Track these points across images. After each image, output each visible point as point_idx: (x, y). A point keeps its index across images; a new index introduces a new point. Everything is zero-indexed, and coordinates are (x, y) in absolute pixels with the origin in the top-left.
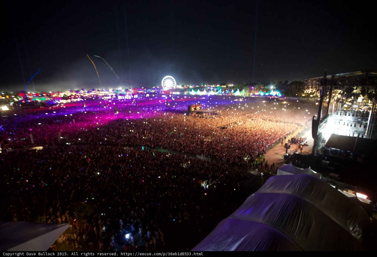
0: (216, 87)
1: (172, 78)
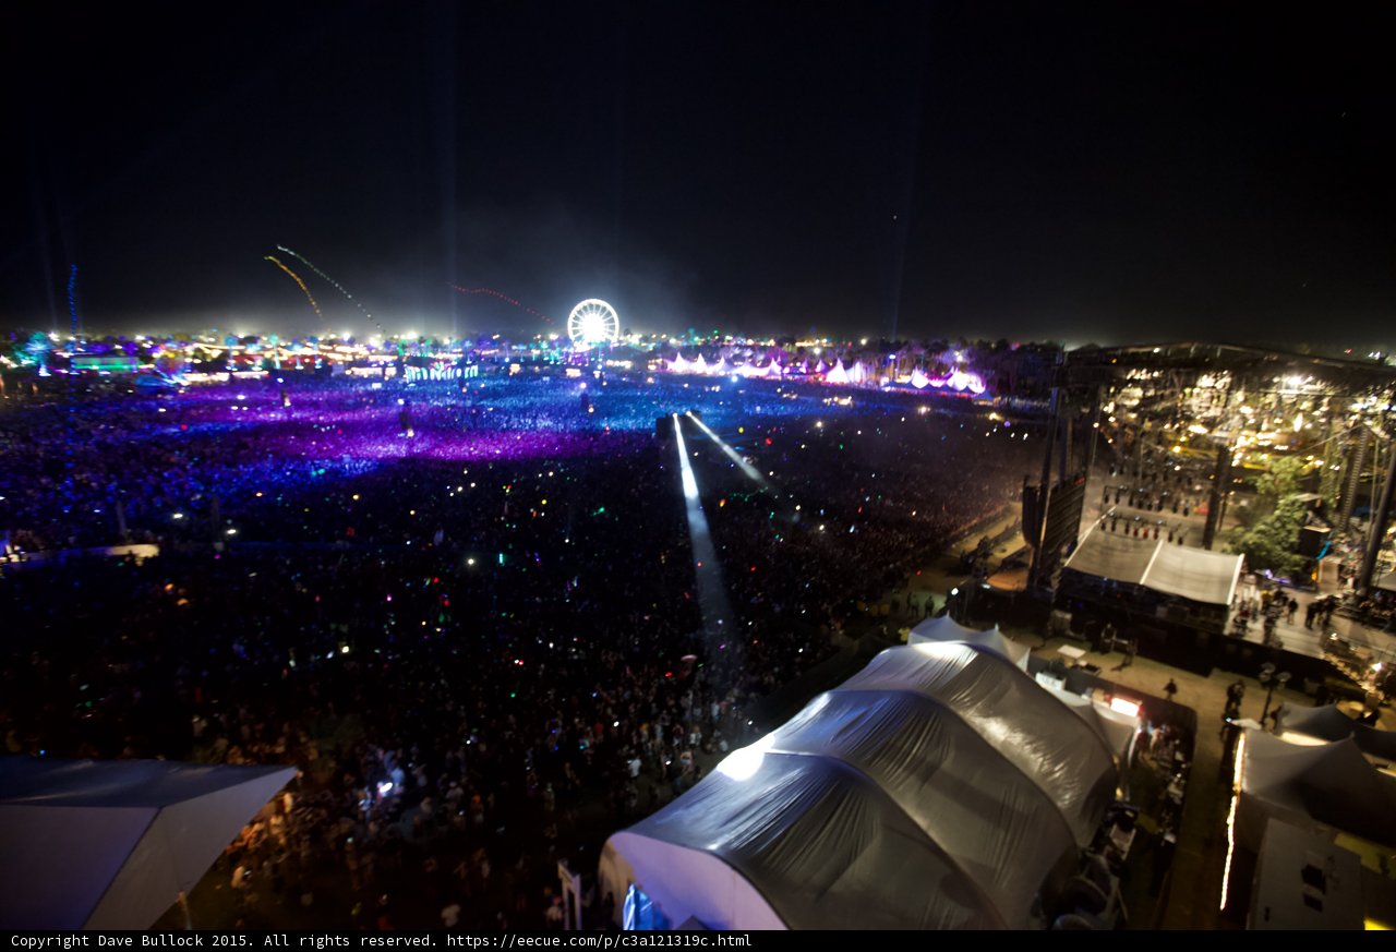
0: (765, 349)
1: (604, 309)
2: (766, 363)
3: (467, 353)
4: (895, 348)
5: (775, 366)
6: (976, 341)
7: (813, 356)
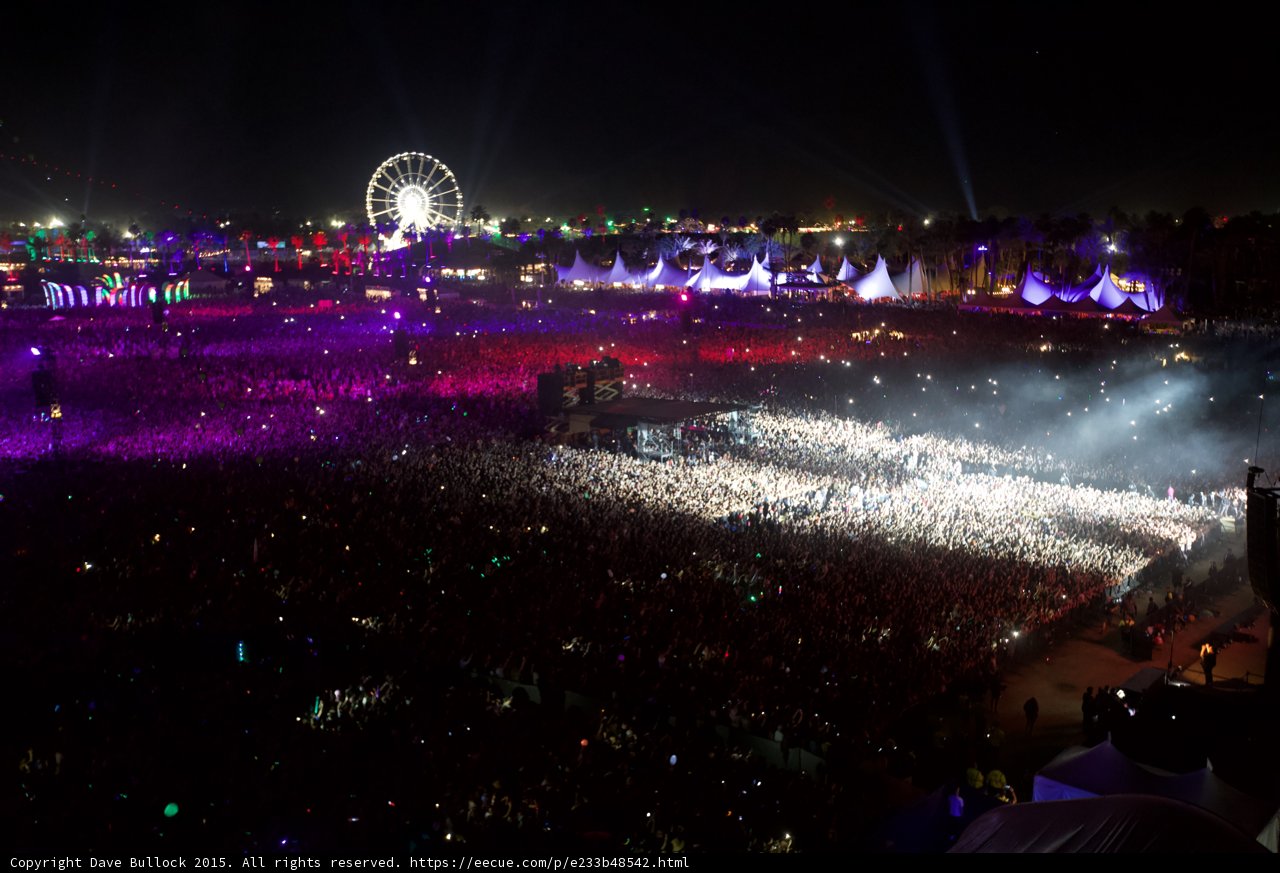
0: (740, 240)
1: (440, 174)
2: (741, 268)
3: (170, 256)
4: (988, 230)
5: (759, 273)
6: (1142, 215)
7: (831, 250)
